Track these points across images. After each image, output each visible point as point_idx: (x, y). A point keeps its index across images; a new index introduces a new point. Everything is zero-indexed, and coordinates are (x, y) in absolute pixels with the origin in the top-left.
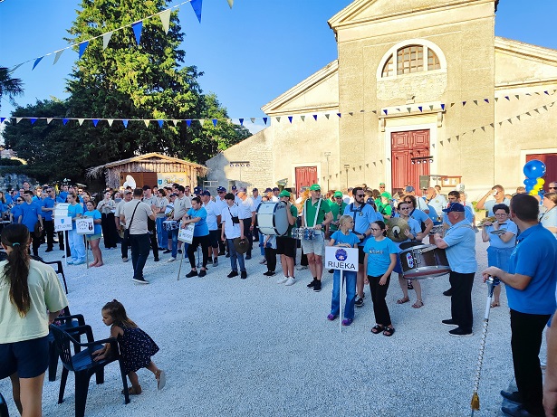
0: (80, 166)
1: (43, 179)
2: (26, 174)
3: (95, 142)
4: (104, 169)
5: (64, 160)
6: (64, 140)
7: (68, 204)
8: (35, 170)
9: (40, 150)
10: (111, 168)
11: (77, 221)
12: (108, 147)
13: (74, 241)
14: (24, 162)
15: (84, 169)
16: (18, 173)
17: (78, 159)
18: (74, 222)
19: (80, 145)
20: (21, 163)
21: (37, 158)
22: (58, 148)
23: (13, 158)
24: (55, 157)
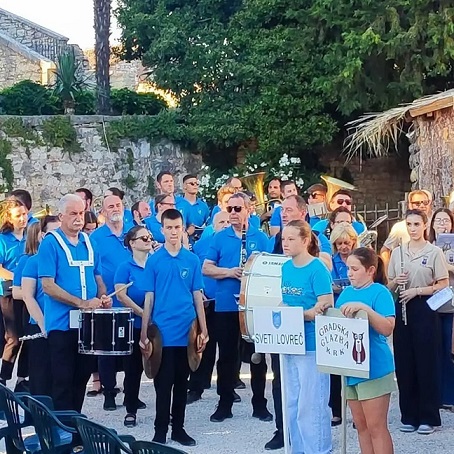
0: (331, 109)
1: (221, 158)
2: (176, 142)
3: (379, 21)
4: (406, 124)
5: (284, 92)
6: (286, 22)
7: (281, 259)
8: (199, 129)
9: (216, 59)
10: (428, 118)
11: (320, 322)
12: (422, 40)
13: (303, 397)
14: (171, 101)
15: (342, 120)
16: (154, 138)
17: (326, 85)
18: (309, 323)
19: (333, 34)
20: (164, 103)
21: (206, 85)
22: (266, 51)
23: (143, 88)
24: (258, 82)
